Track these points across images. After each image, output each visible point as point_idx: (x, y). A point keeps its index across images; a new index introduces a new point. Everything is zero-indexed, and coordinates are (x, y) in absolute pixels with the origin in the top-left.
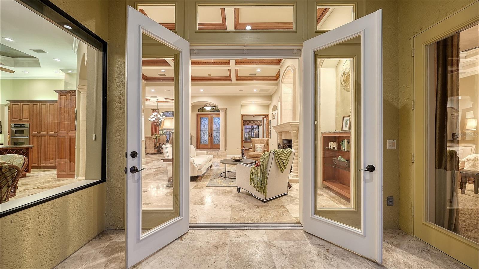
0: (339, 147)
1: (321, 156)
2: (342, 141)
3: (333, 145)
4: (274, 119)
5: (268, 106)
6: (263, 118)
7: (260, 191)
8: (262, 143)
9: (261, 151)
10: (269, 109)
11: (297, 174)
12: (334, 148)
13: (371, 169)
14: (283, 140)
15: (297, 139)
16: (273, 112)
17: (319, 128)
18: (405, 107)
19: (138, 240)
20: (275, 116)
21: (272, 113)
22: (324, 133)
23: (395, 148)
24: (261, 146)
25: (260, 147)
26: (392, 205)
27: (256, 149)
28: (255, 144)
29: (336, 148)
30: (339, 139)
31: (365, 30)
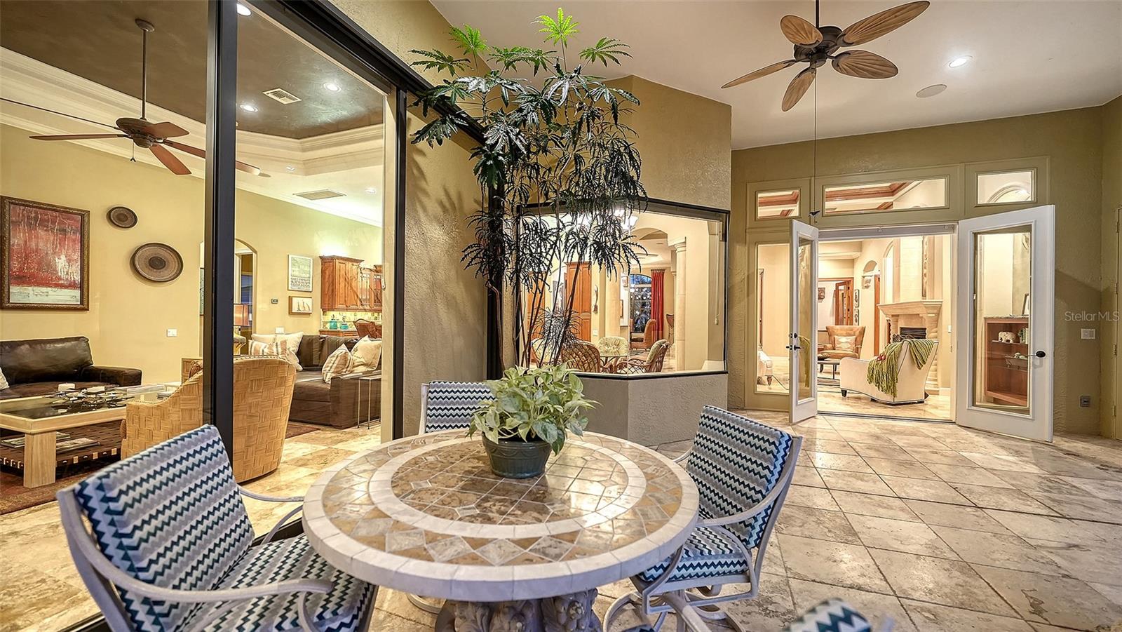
0: (1017, 339)
1: (983, 356)
2: (1022, 331)
3: (1005, 336)
4: (867, 287)
5: (851, 262)
6: (837, 285)
7: (886, 391)
8: (850, 335)
9: (849, 348)
10: (853, 268)
11: (935, 383)
12: (1008, 341)
13: (1041, 354)
14: (902, 328)
15: (936, 327)
16: (865, 275)
17: (981, 310)
18: (1107, 290)
19: (797, 405)
20: (869, 281)
21: (864, 277)
22: (989, 318)
23: (1094, 338)
24: (849, 340)
25: (847, 342)
26: (1088, 406)
27: (837, 346)
28: (836, 337)
29: (1011, 342)
30: (1016, 327)
31: (1036, 221)
